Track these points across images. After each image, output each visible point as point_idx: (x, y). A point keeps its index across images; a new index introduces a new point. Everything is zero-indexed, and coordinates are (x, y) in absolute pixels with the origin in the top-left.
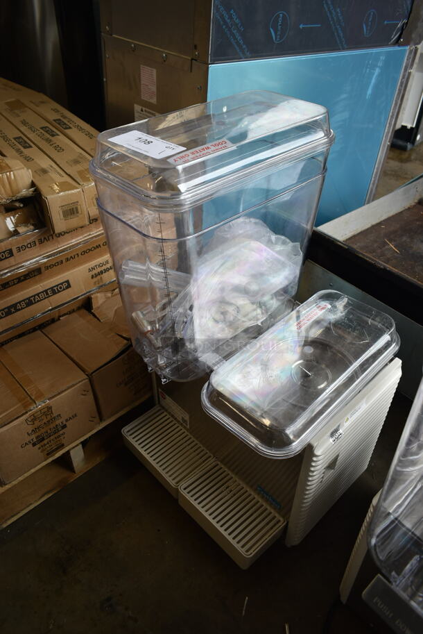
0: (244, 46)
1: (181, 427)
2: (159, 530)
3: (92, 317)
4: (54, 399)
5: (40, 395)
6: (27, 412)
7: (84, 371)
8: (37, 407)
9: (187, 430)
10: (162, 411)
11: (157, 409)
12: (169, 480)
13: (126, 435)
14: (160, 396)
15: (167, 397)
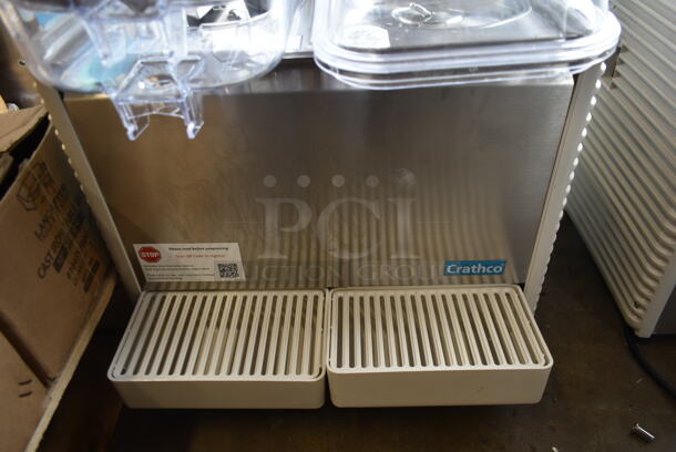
9: (246, 288)
10: (160, 296)
11: (144, 299)
12: (293, 377)
13: (129, 377)
14: (143, 263)
15: (163, 248)
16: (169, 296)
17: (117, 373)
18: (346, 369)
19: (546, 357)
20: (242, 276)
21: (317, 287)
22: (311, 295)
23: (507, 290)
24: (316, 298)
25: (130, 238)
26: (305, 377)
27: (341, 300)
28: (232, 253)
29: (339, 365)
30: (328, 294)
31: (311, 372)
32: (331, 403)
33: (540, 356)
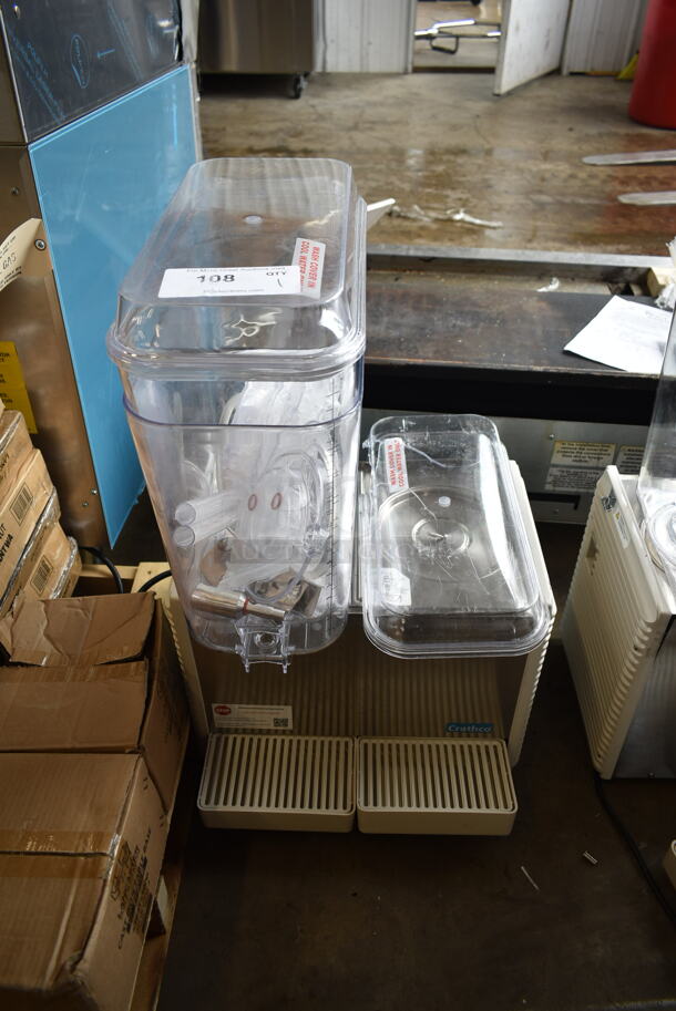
0: (56, 103)
1: (271, 738)
2: (355, 895)
3: (21, 670)
4: (124, 826)
5: (101, 838)
6: (105, 881)
7: (120, 751)
8: (112, 858)
9: (292, 733)
10: (224, 736)
11: (212, 740)
12: (331, 812)
13: (211, 808)
14: (215, 715)
15: (235, 707)
16: (231, 738)
17: (203, 802)
18: (371, 808)
19: (513, 805)
20: (290, 726)
21: (347, 735)
22: (343, 740)
23: (496, 743)
24: (346, 744)
25: (209, 699)
26: (340, 812)
27: (366, 745)
28: (286, 712)
29: (366, 804)
30: (357, 741)
31: (345, 808)
32: (357, 829)
33: (510, 803)
